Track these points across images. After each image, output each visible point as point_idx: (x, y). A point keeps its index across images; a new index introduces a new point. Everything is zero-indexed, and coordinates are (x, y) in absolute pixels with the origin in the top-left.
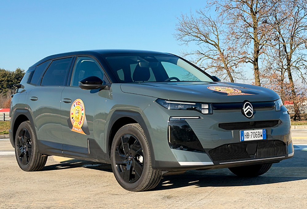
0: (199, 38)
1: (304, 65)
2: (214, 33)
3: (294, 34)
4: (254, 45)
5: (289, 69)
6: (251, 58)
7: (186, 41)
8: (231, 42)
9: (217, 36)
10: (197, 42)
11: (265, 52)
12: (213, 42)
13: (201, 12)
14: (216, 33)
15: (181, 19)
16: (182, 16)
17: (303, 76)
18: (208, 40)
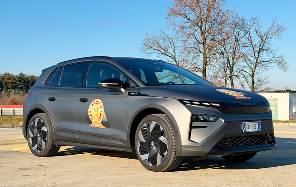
0: (159, 52)
1: (243, 74)
2: (172, 48)
4: (203, 58)
5: (231, 77)
6: (200, 68)
7: (148, 54)
8: (184, 55)
9: (174, 50)
11: (211, 64)
12: (170, 55)
13: (161, 31)
15: (146, 36)
16: (146, 33)
18: (166, 53)
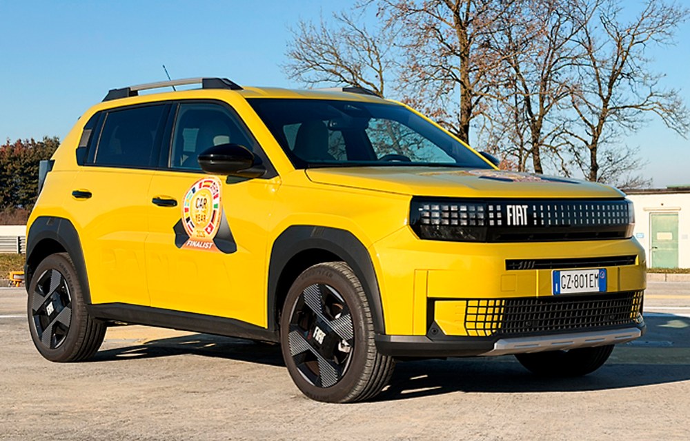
0: (339, 77)
1: (568, 143)
2: (373, 65)
3: (548, 73)
4: (460, 95)
5: (535, 152)
6: (453, 125)
7: (309, 82)
8: (410, 87)
9: (380, 72)
10: (335, 84)
11: (485, 112)
12: (369, 86)
13: (344, 17)
14: (376, 65)
15: (299, 32)
16: (300, 24)
17: (566, 168)
18: (358, 81)
